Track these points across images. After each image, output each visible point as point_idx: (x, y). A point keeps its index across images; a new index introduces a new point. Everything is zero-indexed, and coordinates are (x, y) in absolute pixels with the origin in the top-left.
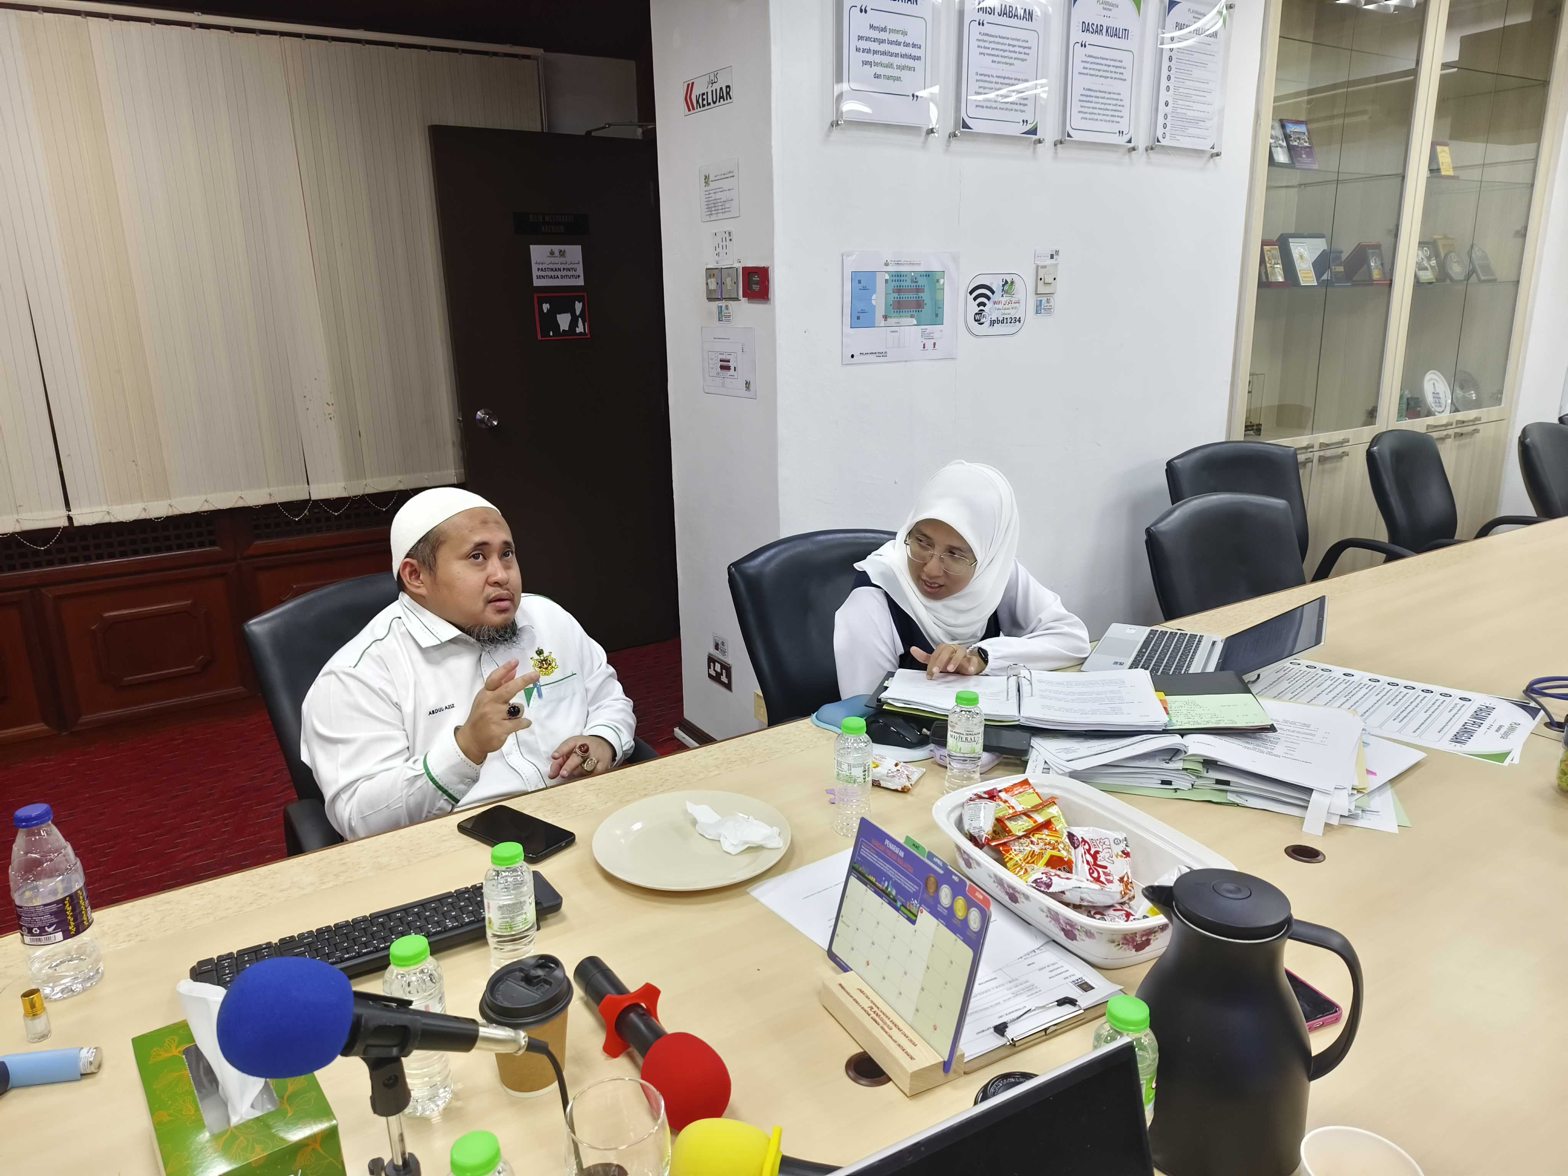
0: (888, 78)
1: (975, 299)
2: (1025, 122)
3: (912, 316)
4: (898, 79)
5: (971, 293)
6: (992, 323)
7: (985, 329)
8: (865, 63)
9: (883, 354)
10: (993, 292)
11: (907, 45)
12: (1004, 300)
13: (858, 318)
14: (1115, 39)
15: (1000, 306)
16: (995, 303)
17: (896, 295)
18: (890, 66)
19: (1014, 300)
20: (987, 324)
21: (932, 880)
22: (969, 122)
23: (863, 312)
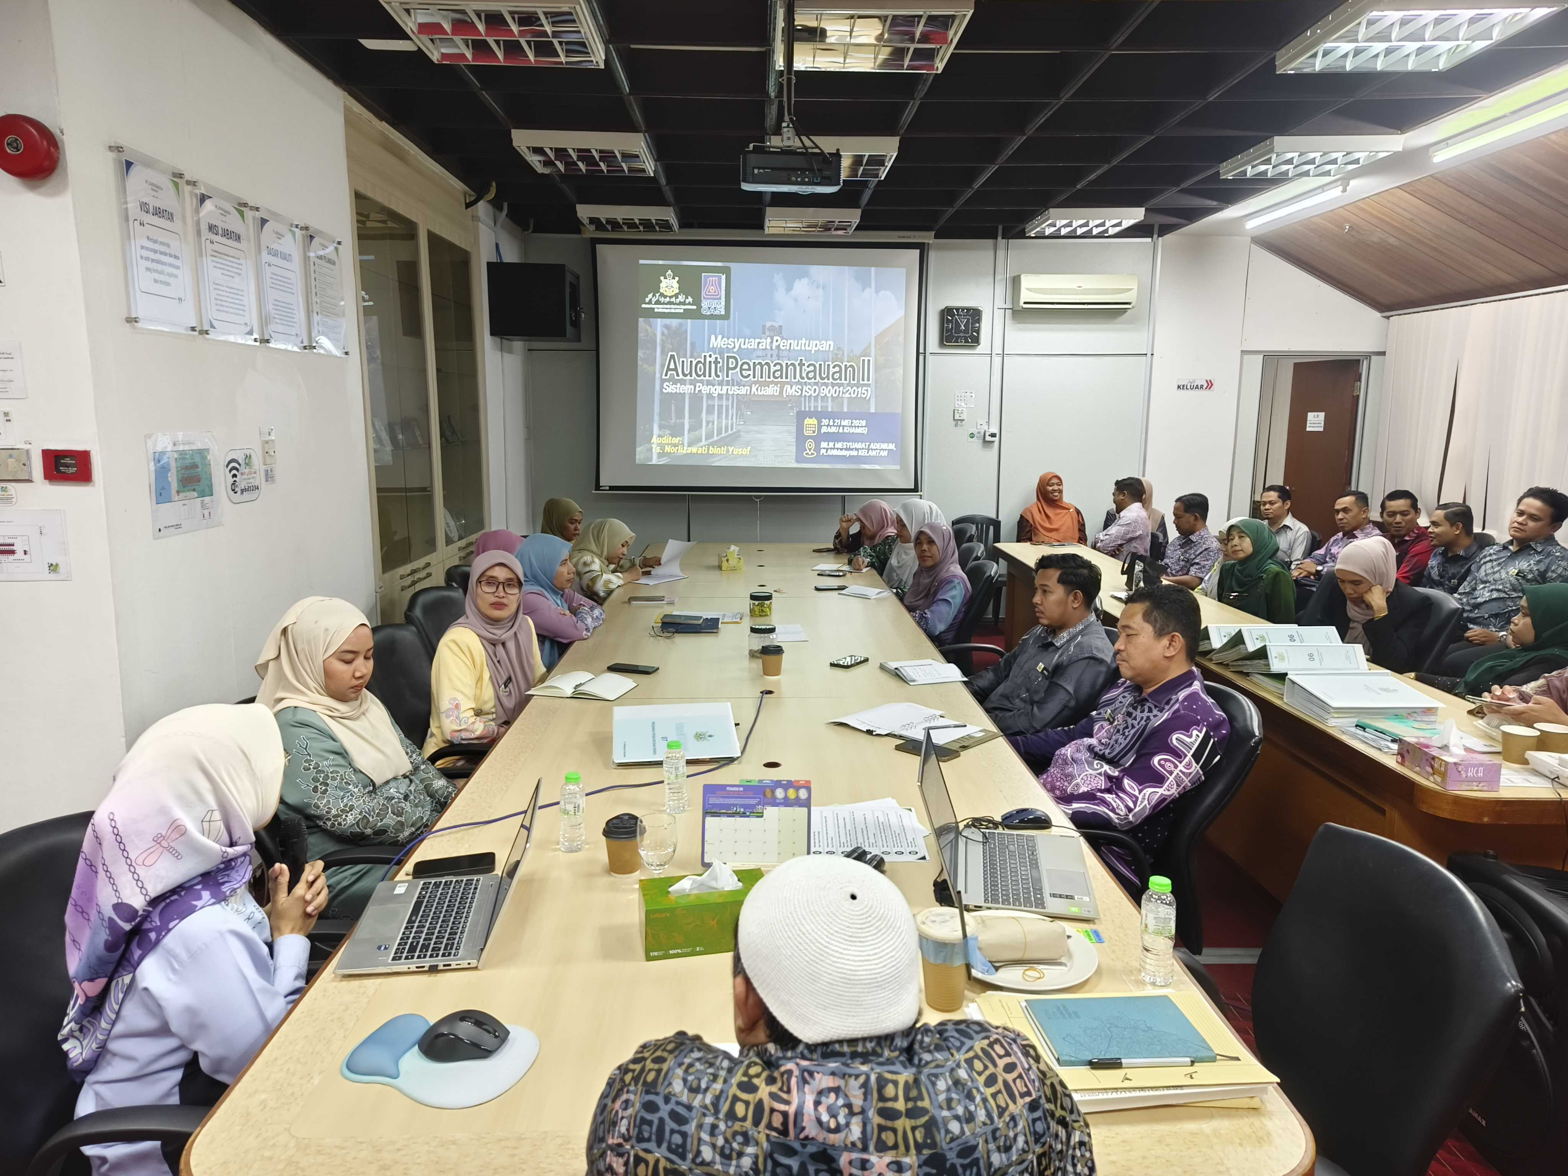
0: (163, 283)
1: (230, 471)
2: (246, 324)
3: (194, 490)
4: (168, 284)
5: (227, 466)
6: (242, 491)
7: (237, 497)
8: (148, 269)
9: (178, 526)
10: (240, 465)
11: (171, 256)
12: (247, 471)
13: (161, 494)
14: (285, 261)
15: (245, 477)
16: (242, 474)
17: (183, 471)
18: (161, 272)
19: (253, 471)
20: (239, 492)
21: (768, 791)
22: (215, 323)
23: (163, 488)
